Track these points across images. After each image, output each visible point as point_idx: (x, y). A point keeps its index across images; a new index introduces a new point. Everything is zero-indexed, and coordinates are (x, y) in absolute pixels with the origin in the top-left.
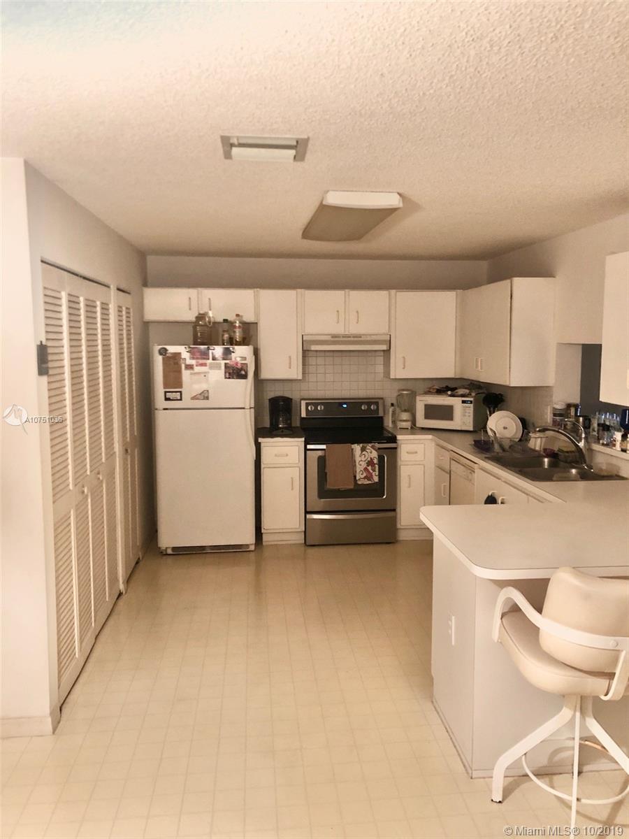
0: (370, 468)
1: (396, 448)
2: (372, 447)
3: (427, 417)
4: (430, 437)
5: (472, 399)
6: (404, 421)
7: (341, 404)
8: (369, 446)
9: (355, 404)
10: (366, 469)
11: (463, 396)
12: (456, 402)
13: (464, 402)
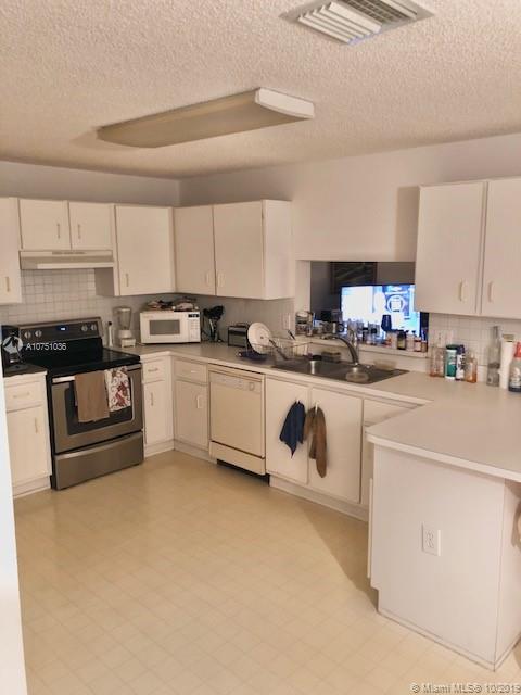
0: (120, 393)
1: (140, 369)
2: (122, 371)
3: (153, 332)
4: (168, 353)
5: (198, 313)
6: (128, 339)
7: (58, 328)
8: (119, 370)
9: (72, 327)
10: (117, 395)
11: (188, 310)
12: (183, 317)
13: (190, 316)
